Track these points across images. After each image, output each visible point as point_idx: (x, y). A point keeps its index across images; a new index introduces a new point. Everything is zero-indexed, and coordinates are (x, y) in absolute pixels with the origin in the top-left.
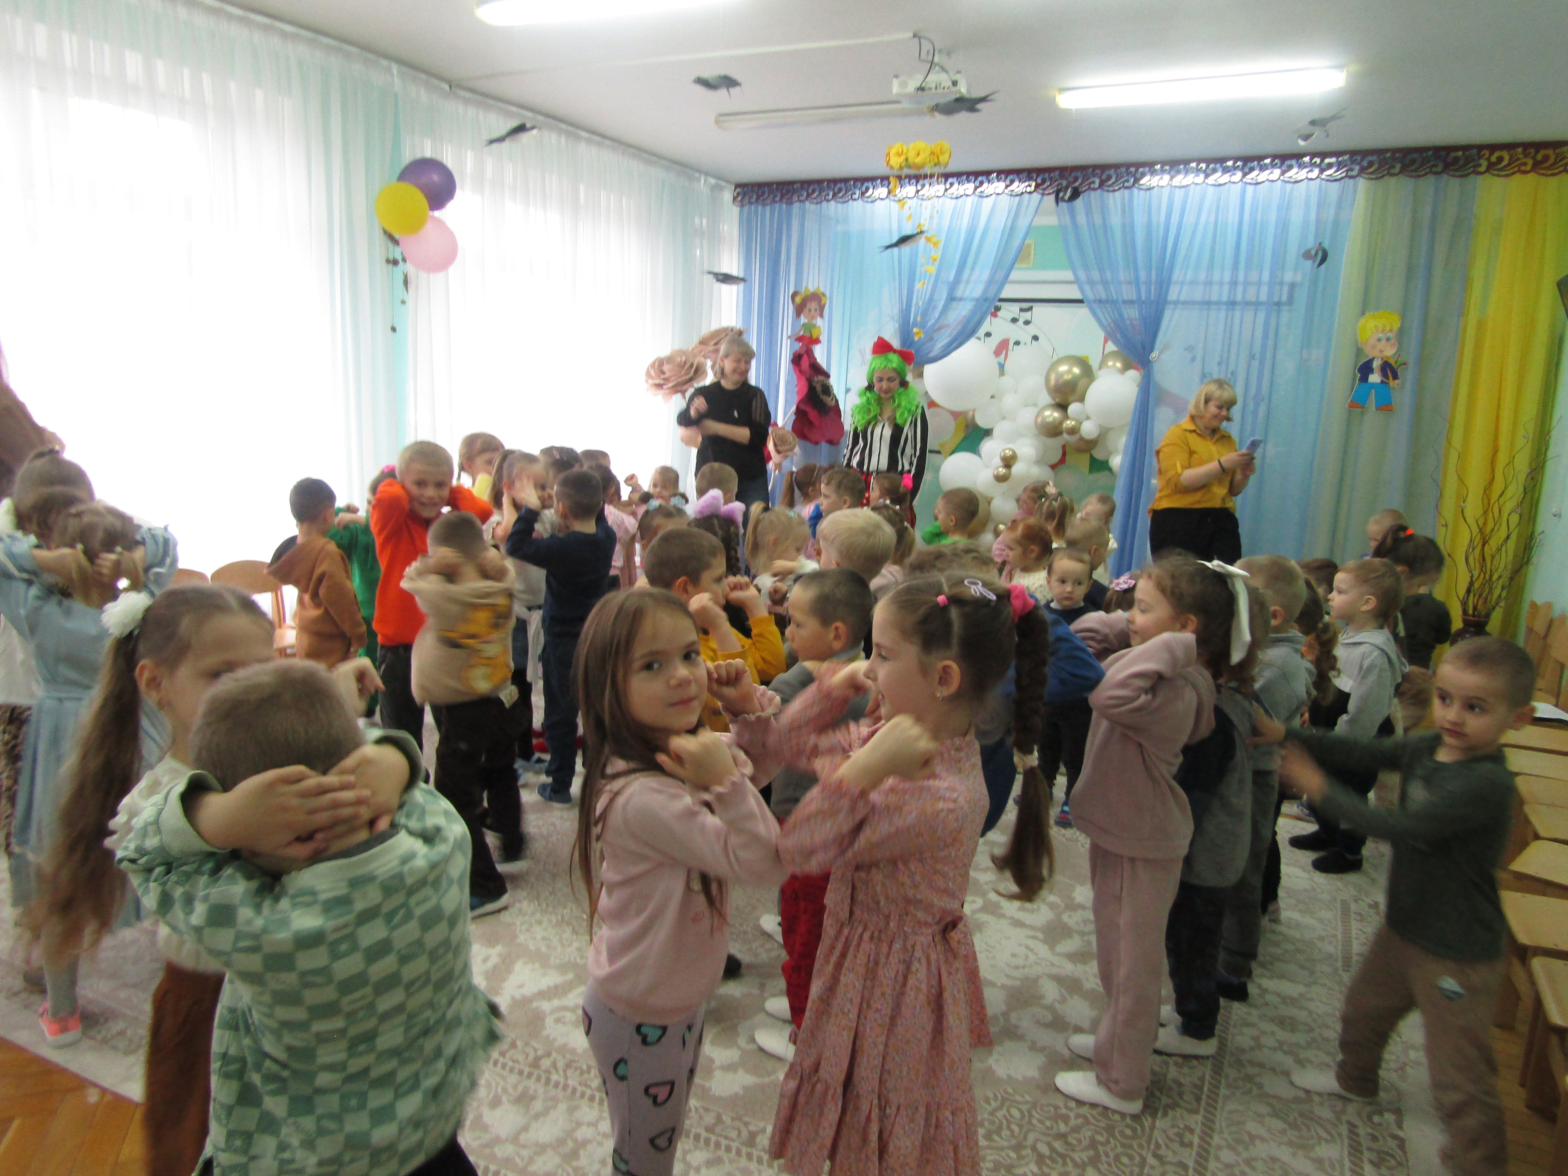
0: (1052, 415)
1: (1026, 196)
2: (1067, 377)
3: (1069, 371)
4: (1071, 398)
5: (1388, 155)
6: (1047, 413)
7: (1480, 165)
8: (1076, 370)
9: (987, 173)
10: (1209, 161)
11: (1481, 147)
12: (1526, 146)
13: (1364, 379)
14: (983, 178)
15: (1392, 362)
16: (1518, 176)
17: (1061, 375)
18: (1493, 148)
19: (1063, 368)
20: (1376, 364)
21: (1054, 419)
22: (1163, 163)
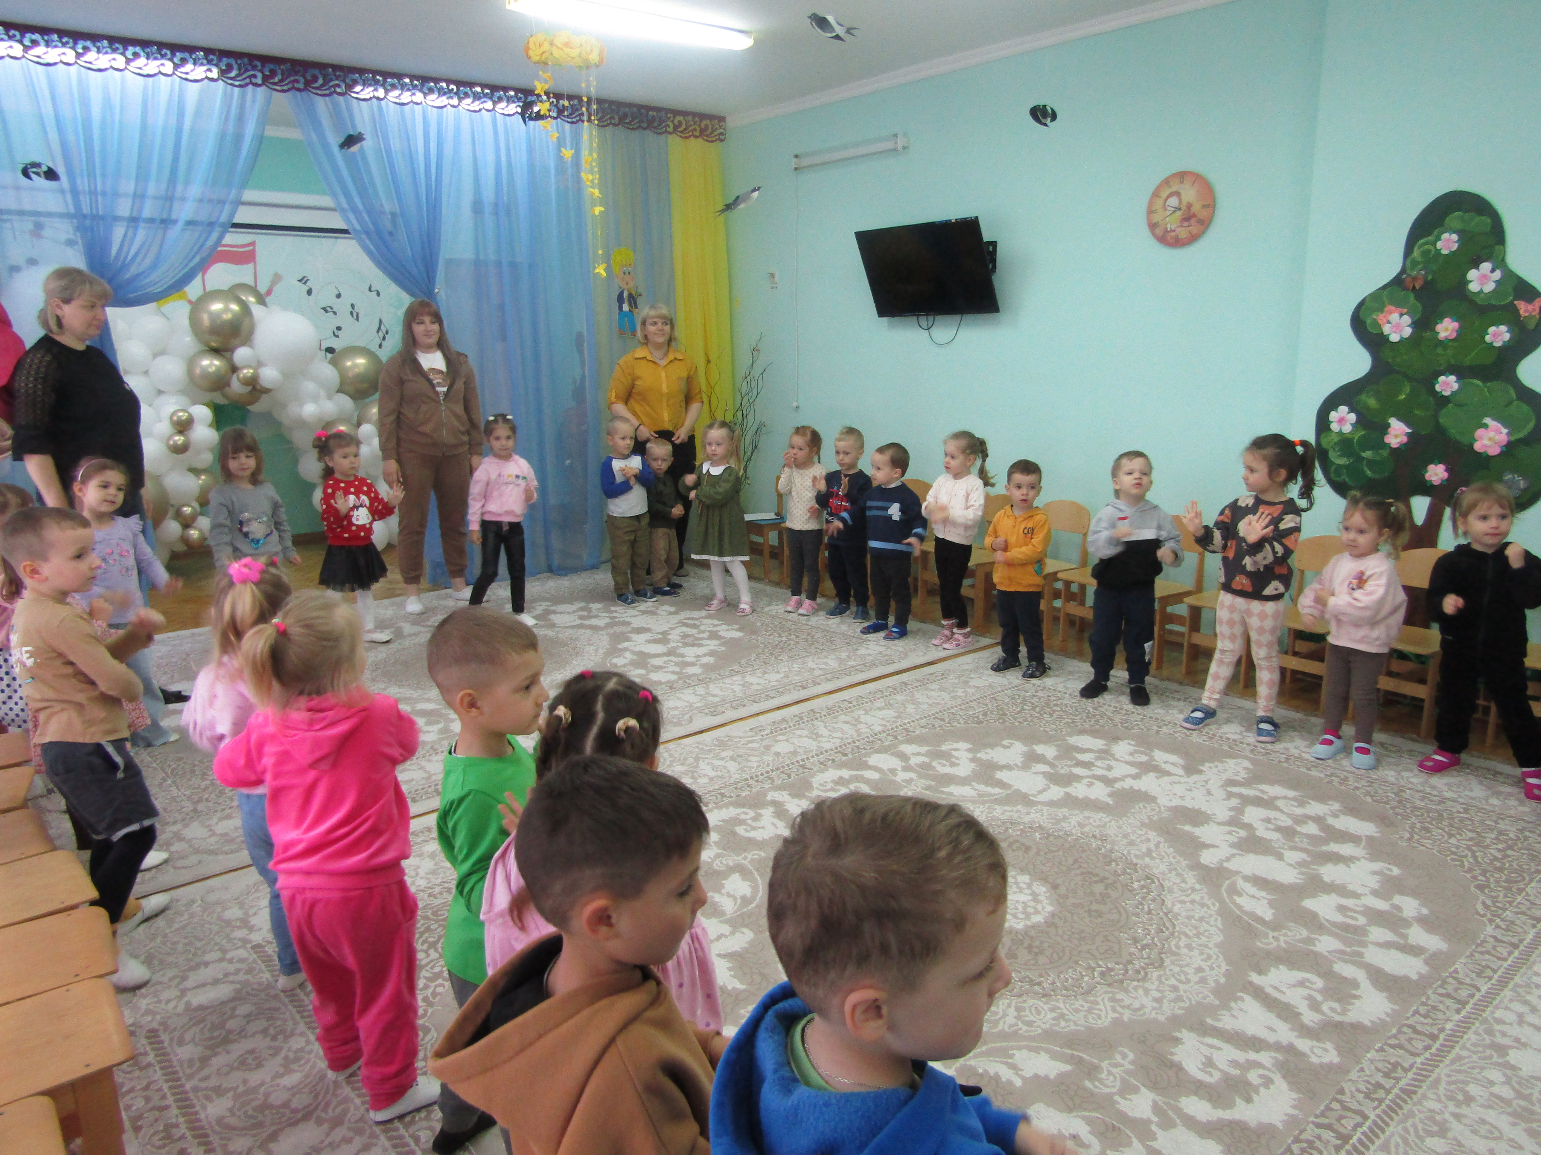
0: (211, 364)
1: (250, 86)
2: (227, 316)
3: (227, 310)
4: (235, 342)
5: (606, 105)
6: (206, 362)
7: (668, 126)
8: (235, 307)
9: (190, 49)
10: (459, 83)
11: (668, 111)
12: (694, 114)
13: (621, 308)
14: (186, 55)
15: (633, 293)
16: (692, 139)
17: (218, 314)
18: (676, 113)
19: (217, 307)
20: (625, 294)
21: (218, 368)
22: (413, 77)
